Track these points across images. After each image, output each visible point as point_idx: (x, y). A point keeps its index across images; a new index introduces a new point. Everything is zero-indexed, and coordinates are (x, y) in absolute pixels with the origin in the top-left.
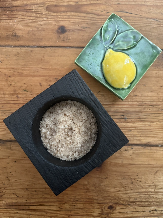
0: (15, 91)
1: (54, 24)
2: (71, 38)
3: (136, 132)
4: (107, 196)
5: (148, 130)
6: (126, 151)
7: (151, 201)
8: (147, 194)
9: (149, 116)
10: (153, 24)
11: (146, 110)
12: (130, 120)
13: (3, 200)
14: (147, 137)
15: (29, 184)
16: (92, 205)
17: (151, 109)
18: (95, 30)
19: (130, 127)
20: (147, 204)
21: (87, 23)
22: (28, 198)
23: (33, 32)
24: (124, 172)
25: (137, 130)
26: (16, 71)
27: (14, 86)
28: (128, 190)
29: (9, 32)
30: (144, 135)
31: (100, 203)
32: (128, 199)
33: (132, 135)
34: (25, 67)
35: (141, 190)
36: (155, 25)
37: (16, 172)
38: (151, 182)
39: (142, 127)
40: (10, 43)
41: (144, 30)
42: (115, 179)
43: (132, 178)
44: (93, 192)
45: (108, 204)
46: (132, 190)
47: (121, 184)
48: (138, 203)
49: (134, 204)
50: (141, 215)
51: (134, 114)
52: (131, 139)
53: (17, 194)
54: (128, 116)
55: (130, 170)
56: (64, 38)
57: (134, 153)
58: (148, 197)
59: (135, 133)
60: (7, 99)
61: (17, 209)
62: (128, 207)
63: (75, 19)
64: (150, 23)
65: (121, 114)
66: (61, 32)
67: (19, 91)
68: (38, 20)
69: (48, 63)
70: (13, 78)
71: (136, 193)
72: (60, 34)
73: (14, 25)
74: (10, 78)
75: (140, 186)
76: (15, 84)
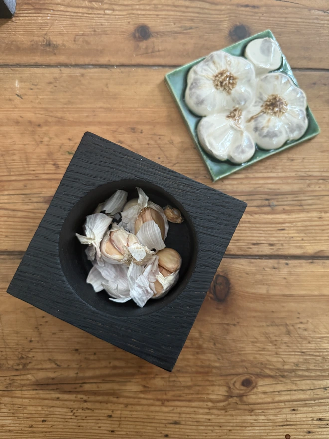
0: (50, 154)
1: (125, 21)
2: (160, 49)
3: (294, 232)
4: (238, 360)
5: (316, 228)
6: (274, 270)
7: (327, 367)
8: (318, 354)
9: (319, 199)
10: (322, 20)
11: (312, 187)
12: (280, 208)
13: (29, 374)
14: (316, 242)
15: (81, 340)
16: (210, 378)
17: (322, 186)
18: (209, 33)
19: (283, 222)
20: (319, 373)
21: (192, 20)
22: (80, 368)
23: (86, 37)
24: (273, 312)
25: (295, 228)
26: (51, 114)
27: (47, 145)
28: (280, 348)
29: (36, 39)
31: (226, 374)
32: (280, 366)
33: (286, 237)
34: (69, 106)
35: (306, 346)
36: (326, 22)
38: (325, 330)
39: (305, 222)
40: (38, 59)
41: (304, 32)
42: (255, 326)
43: (288, 323)
44: (211, 353)
45: (241, 375)
46: (288, 347)
47: (266, 335)
48: (300, 373)
49: (293, 374)
50: (307, 396)
51: (290, 197)
52: (285, 245)
53: (57, 360)
54: (277, 201)
55: (283, 307)
56: (146, 48)
57: (290, 274)
58: (320, 360)
59: (292, 233)
60: (34, 170)
61: (58, 390)
62: (281, 381)
63: (168, 11)
64: (317, 19)
65: (263, 196)
66: (140, 37)
67: (59, 154)
68: (95, 14)
69: (115, 97)
70: (45, 129)
71: (296, 353)
72: (140, 41)
73: (47, 23)
74: (39, 129)
75: (305, 338)
76: (50, 141)
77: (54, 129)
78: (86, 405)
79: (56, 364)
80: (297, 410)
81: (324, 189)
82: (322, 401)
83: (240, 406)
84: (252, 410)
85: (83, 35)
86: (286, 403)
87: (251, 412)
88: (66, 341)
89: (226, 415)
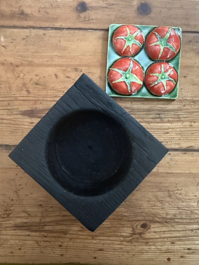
0: (24, 84)
2: (93, 18)
3: (175, 134)
4: (139, 212)
5: (189, 132)
7: (194, 217)
8: (188, 209)
9: (191, 114)
11: (187, 107)
12: (166, 120)
13: (10, 220)
14: (188, 140)
15: (44, 199)
16: (122, 223)
17: (193, 106)
18: (124, 8)
19: (168, 128)
20: (188, 221)
22: (43, 216)
23: (46, 9)
24: (160, 183)
25: (175, 132)
26: (25, 59)
27: (22, 78)
28: (164, 205)
29: (14, 9)
30: (184, 138)
31: (131, 220)
32: (164, 216)
33: (170, 138)
34: (36, 54)
35: (181, 204)
37: (26, 184)
38: (193, 195)
39: (182, 128)
40: (15, 23)
41: (186, 7)
42: (150, 191)
43: (170, 190)
44: (123, 208)
45: (141, 221)
46: (170, 205)
47: (156, 197)
48: (177, 220)
49: (173, 221)
50: (181, 235)
51: (172, 113)
52: (168, 142)
53: (29, 211)
54: (165, 115)
55: (167, 180)
56: (85, 17)
57: (171, 160)
58: (190, 213)
59: (173, 135)
60: (14, 94)
61: (29, 230)
62: (165, 225)
65: (156, 112)
66: (81, 9)
67: (30, 84)
69: (65, 49)
70: (21, 68)
71: (175, 208)
72: (81, 13)
74: (17, 68)
75: (180, 199)
76: (24, 76)
77: (27, 69)
78: (46, 239)
79: (28, 214)
80: (175, 243)
81: (194, 108)
82: (190, 238)
83: (140, 240)
84: (147, 243)
85: (44, 8)
86: (168, 239)
87: (147, 244)
88: (34, 200)
89: (131, 246)
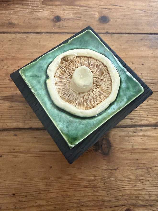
0: (7, 74)
1: (49, 14)
2: (66, 26)
3: (143, 111)
4: (120, 195)
5: (155, 109)
6: (134, 134)
10: (141, 14)
14: (155, 116)
15: (18, 186)
17: (154, 87)
18: (89, 19)
23: (29, 21)
24: (137, 159)
25: (143, 109)
26: (9, 55)
28: (145, 185)
29: (4, 21)
31: (114, 206)
33: (139, 115)
36: (143, 15)
39: (148, 106)
40: (5, 30)
42: (128, 170)
43: (148, 166)
44: (103, 191)
45: (124, 207)
46: (151, 184)
47: (135, 175)
49: (157, 203)
52: (138, 119)
55: (143, 156)
56: (59, 25)
57: (144, 135)
63: (69, 10)
66: (56, 20)
68: (34, 11)
69: (44, 47)
70: (5, 62)
72: (56, 22)
73: (11, 15)
74: (2, 62)
76: (7, 68)
77: (11, 62)
